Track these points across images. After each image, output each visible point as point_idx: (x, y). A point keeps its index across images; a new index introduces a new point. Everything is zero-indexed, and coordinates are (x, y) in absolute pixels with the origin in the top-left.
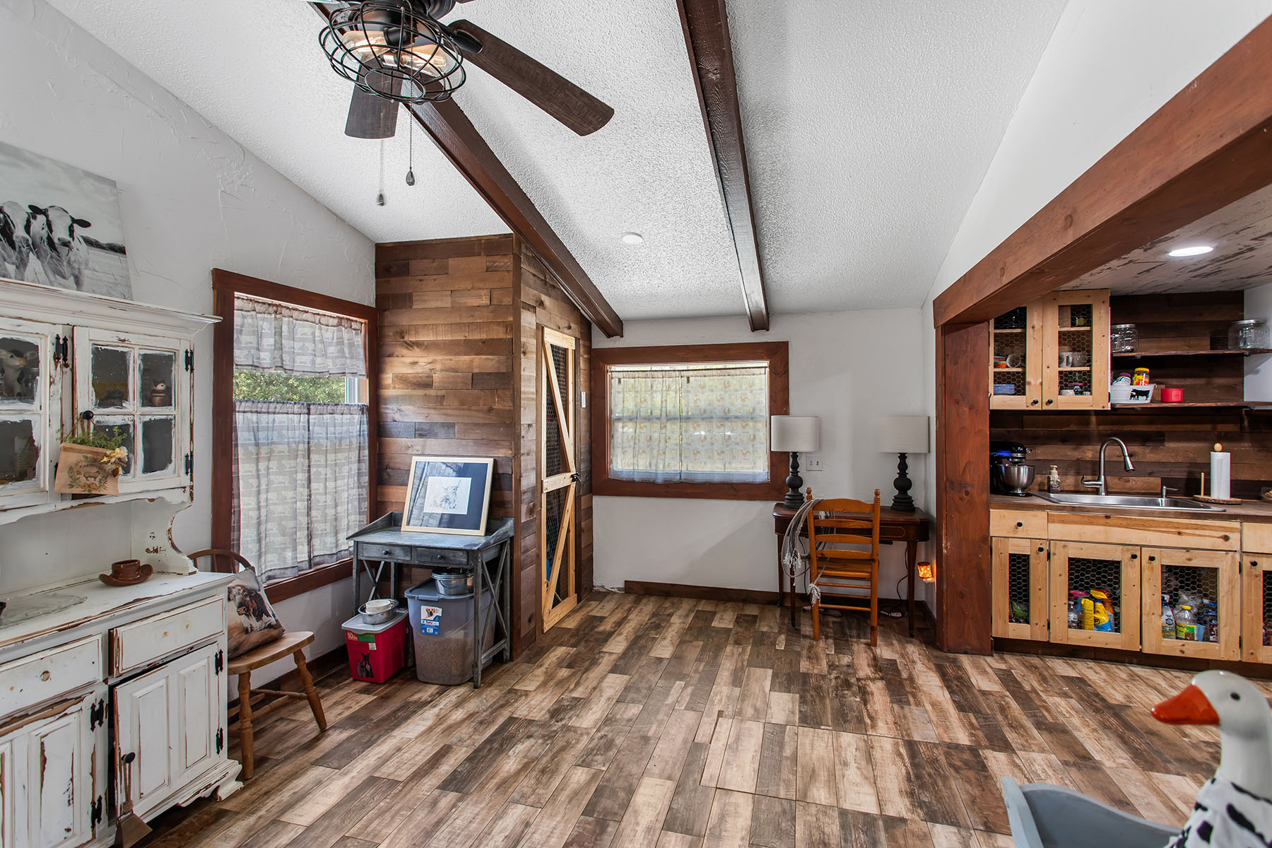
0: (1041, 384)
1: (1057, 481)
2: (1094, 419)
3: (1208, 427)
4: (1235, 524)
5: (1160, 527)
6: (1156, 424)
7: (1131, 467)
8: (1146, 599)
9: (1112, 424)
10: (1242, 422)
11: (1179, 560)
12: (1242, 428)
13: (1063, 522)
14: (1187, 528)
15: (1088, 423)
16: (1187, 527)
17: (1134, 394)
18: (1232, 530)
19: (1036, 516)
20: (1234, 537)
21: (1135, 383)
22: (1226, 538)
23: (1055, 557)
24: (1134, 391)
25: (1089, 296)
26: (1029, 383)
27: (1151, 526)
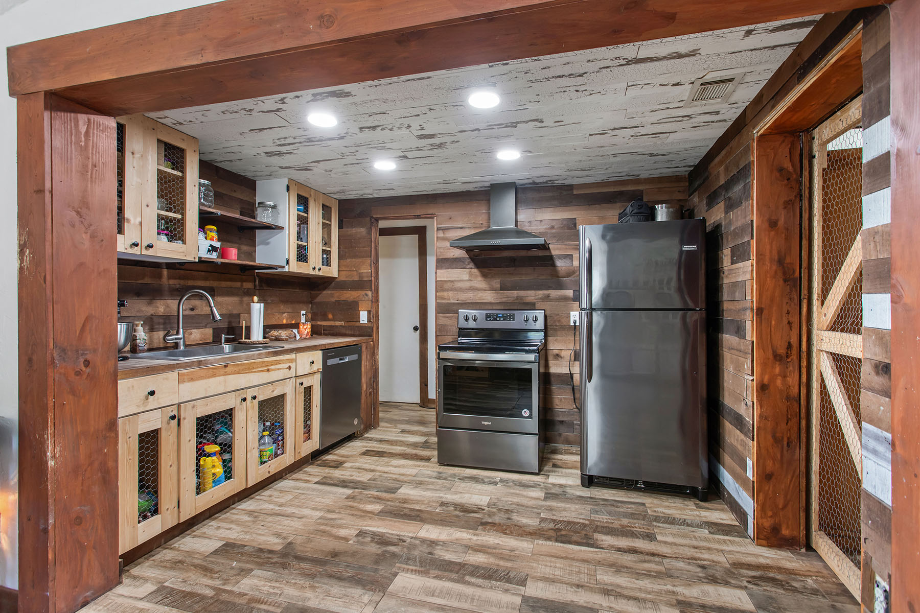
0: (141, 223)
2: (165, 272)
3: (238, 284)
4: (292, 356)
5: (258, 367)
6: (209, 280)
7: (219, 317)
9: (180, 278)
10: (255, 281)
12: (255, 286)
13: (192, 380)
14: (272, 365)
15: (160, 276)
16: (273, 363)
18: (291, 361)
19: (167, 379)
20: (293, 365)
21: (208, 238)
22: (290, 368)
23: (186, 421)
25: (183, 140)
26: (128, 221)
27: (253, 368)
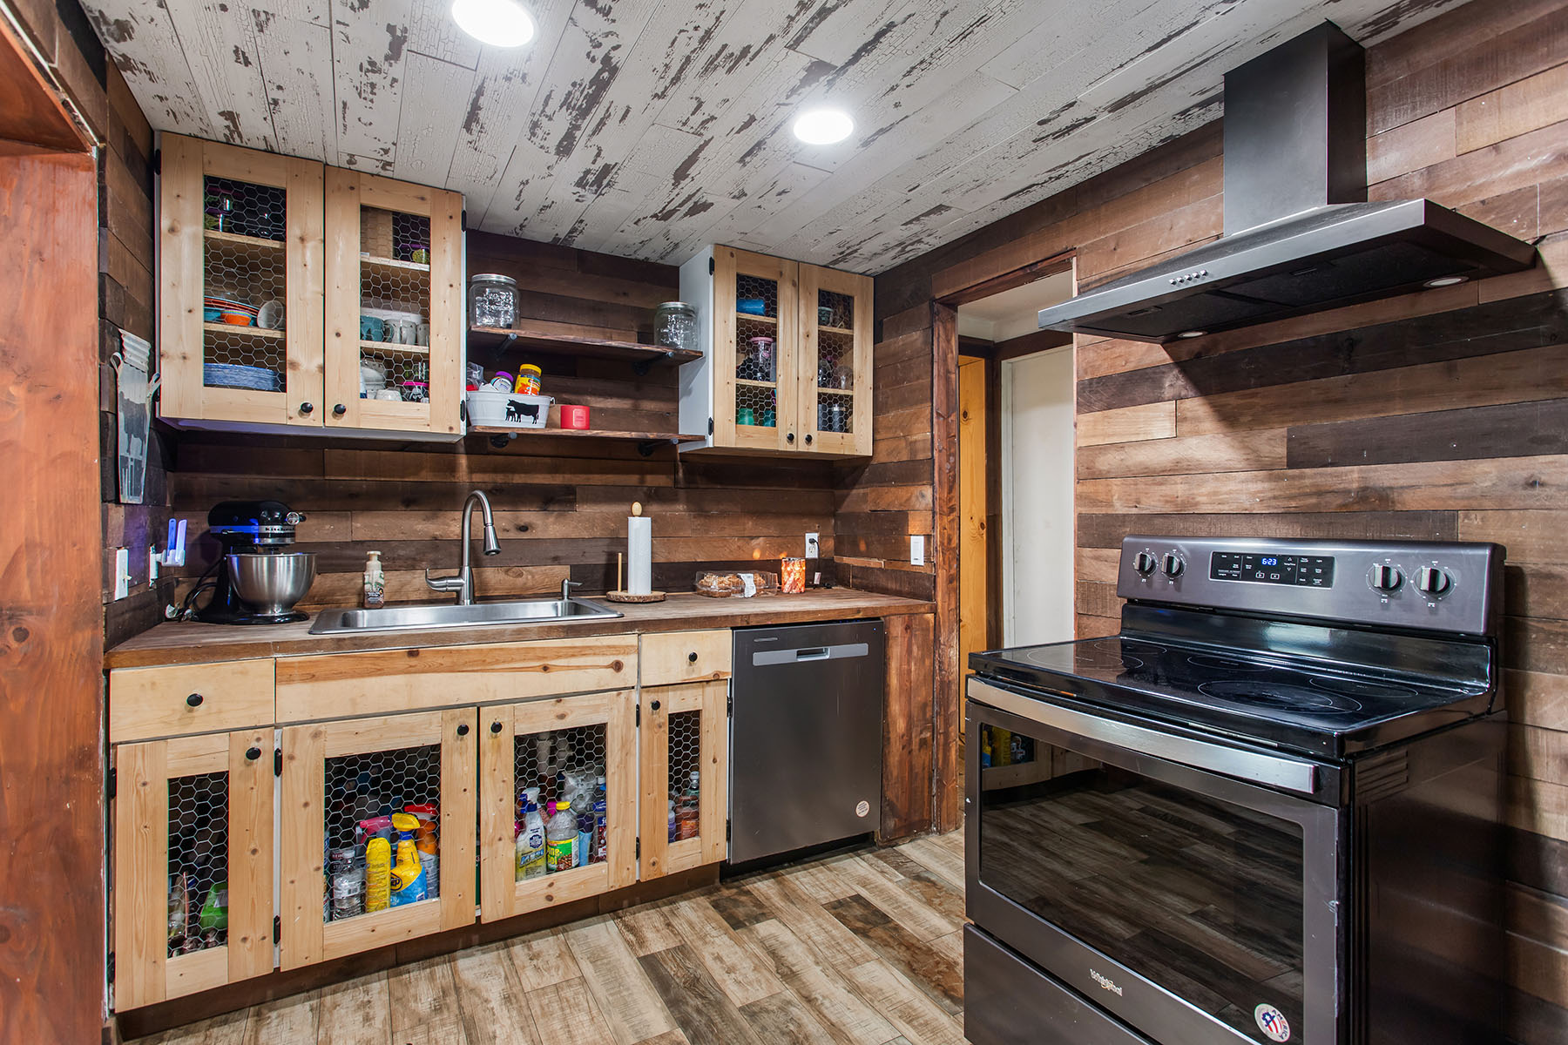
0: (323, 369)
1: (378, 583)
2: (463, 461)
3: (633, 479)
4: (630, 639)
5: (512, 660)
6: (564, 473)
7: (493, 546)
8: (488, 813)
9: (495, 470)
10: (676, 472)
11: (543, 721)
12: (676, 481)
13: (313, 678)
14: (559, 657)
15: (452, 468)
16: (558, 653)
17: (513, 409)
18: (625, 650)
19: (244, 673)
20: (629, 661)
21: (517, 388)
22: (618, 666)
23: (294, 763)
24: (512, 403)
25: (423, 199)
26: (294, 365)
27: (497, 662)
